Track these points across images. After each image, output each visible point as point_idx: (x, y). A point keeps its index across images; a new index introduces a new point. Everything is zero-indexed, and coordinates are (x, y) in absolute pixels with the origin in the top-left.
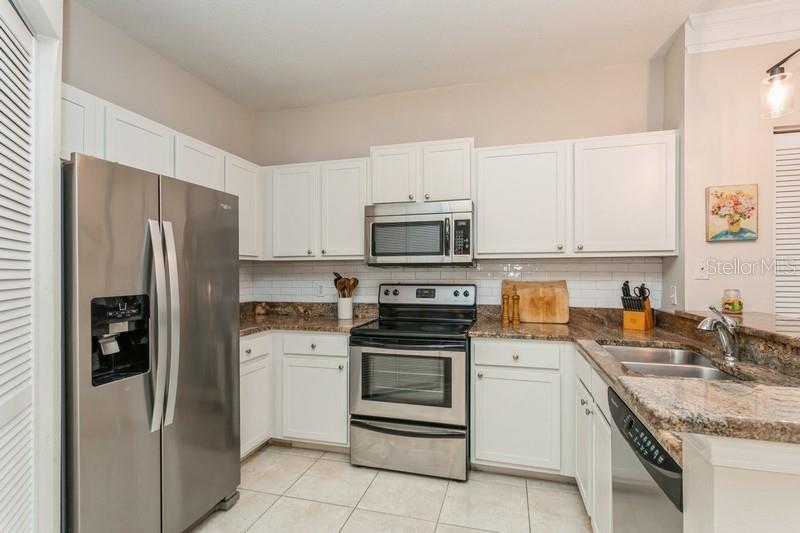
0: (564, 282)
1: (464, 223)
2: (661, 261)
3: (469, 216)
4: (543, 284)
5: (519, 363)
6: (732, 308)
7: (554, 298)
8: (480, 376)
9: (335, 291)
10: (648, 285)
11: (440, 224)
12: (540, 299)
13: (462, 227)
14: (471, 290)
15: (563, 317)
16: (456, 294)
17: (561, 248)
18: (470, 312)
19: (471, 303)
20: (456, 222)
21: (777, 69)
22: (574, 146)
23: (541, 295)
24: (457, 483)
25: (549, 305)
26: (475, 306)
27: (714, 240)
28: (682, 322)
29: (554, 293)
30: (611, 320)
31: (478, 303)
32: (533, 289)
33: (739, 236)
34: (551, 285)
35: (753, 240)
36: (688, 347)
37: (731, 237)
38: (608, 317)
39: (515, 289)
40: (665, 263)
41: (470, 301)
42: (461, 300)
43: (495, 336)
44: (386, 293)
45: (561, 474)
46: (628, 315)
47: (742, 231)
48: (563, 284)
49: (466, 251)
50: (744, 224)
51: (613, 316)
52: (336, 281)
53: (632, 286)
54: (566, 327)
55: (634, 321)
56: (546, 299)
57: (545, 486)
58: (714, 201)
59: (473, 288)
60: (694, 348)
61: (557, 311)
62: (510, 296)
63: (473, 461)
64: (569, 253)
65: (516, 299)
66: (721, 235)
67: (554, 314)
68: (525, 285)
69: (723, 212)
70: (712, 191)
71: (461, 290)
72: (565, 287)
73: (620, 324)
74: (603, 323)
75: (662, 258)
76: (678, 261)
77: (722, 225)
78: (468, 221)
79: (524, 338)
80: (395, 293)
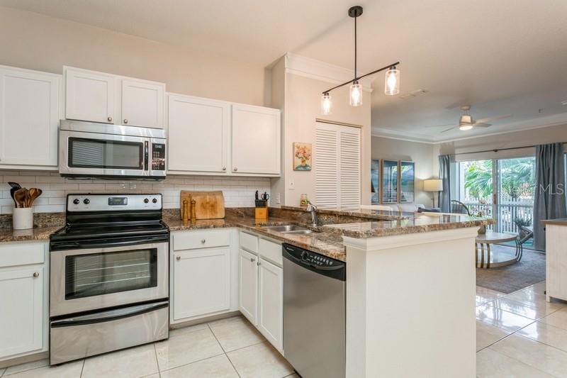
0: (221, 192)
1: (160, 147)
2: (269, 180)
3: (164, 142)
4: (209, 193)
5: (206, 245)
6: (304, 202)
7: (216, 202)
8: (178, 259)
9: (11, 201)
10: (268, 193)
11: (140, 145)
12: (207, 203)
13: (159, 150)
14: (158, 198)
15: (221, 214)
16: (146, 201)
17: (224, 169)
18: (157, 215)
19: (159, 208)
20: (154, 145)
21: (326, 93)
22: (232, 106)
23: (208, 200)
24: (161, 343)
25: (213, 207)
26: (161, 210)
27: (296, 169)
28: (284, 212)
29: (216, 199)
30: (246, 215)
31: (164, 208)
32: (202, 197)
33: (305, 168)
34: (214, 194)
35: (309, 170)
36: (292, 223)
37: (302, 169)
38: (245, 213)
39: (190, 196)
40: (272, 181)
41: (158, 206)
42: (150, 206)
43: (189, 229)
44: (76, 202)
45: (230, 311)
46: (258, 210)
47: (306, 166)
48: (221, 193)
49: (162, 167)
50: (307, 162)
51: (247, 212)
52: (12, 192)
53: (260, 194)
54: (223, 220)
55: (261, 213)
56: (211, 203)
57: (220, 323)
58: (296, 150)
59: (160, 196)
60: (294, 224)
61: (218, 211)
62: (188, 202)
63: (172, 322)
64: (229, 173)
65: (193, 204)
66: (299, 167)
67: (216, 213)
68: (198, 194)
69: (300, 156)
70: (296, 144)
71: (150, 198)
72: (222, 195)
73: (253, 216)
74: (242, 217)
75: (270, 178)
76: (280, 180)
77: (299, 162)
78: (163, 146)
79: (209, 227)
80: (86, 202)
